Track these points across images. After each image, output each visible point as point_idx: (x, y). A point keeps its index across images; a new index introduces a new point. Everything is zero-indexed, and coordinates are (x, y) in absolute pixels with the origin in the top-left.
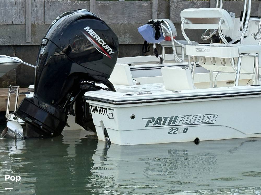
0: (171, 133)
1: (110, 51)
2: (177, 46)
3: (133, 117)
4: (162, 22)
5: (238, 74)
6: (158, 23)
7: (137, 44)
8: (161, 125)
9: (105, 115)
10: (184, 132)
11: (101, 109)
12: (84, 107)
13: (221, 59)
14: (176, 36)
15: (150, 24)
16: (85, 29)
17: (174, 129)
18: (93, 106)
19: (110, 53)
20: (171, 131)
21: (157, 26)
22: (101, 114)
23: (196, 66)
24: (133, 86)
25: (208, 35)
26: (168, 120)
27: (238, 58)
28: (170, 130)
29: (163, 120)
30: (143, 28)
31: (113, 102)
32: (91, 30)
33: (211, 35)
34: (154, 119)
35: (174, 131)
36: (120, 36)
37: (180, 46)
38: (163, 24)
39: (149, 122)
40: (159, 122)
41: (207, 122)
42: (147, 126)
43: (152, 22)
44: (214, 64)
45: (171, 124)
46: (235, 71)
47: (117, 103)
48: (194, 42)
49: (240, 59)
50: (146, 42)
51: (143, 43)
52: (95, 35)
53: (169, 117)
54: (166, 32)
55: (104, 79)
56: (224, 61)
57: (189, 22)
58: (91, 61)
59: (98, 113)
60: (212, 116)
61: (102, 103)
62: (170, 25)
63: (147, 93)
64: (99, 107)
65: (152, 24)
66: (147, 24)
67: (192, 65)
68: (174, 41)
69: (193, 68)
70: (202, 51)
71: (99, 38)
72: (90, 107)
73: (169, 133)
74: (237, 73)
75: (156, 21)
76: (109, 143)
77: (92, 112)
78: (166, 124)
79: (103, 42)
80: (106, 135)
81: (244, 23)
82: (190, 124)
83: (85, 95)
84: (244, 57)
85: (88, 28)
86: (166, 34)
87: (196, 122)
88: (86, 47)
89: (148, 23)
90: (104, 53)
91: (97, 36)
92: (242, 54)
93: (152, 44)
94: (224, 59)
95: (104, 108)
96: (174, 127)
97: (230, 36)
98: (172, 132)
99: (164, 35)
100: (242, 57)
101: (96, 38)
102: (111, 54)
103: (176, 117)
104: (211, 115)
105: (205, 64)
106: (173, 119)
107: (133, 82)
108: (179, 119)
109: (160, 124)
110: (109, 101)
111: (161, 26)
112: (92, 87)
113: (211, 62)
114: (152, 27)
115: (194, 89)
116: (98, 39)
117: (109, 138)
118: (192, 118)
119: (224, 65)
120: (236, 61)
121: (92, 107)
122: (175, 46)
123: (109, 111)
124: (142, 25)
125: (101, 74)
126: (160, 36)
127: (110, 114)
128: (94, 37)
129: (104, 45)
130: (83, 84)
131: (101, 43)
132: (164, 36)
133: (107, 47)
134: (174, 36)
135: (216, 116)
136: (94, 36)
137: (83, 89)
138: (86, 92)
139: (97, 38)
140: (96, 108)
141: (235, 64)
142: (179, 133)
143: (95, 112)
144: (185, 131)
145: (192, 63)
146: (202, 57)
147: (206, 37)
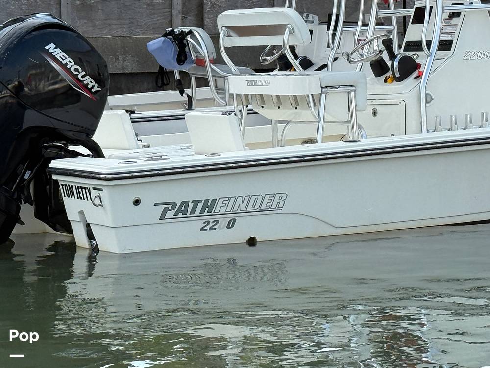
0: (206, 230)
1: (93, 87)
2: (216, 75)
3: (137, 202)
4: (190, 32)
5: (321, 123)
6: (183, 35)
7: (147, 71)
8: (188, 215)
9: (88, 200)
10: (228, 227)
11: (80, 190)
12: (50, 188)
13: (291, 98)
14: (214, 58)
15: (168, 37)
16: (47, 47)
17: (211, 221)
18: (66, 185)
19: (93, 90)
20: (205, 226)
21: (180, 40)
22: (81, 198)
23: (248, 114)
24: (137, 150)
25: (273, 56)
26: (200, 205)
27: (321, 94)
28: (204, 223)
29: (191, 205)
30: (156, 43)
31: (101, 176)
32: (58, 50)
33: (276, 56)
34: (174, 204)
35: (211, 225)
36: (115, 58)
37: (221, 77)
38: (191, 38)
39: (166, 210)
40: (183, 209)
41: (268, 207)
42: (163, 217)
43: (172, 33)
44: (279, 108)
45: (205, 214)
46: (315, 117)
47: (107, 176)
48: (246, 69)
49: (323, 96)
50: (161, 68)
51: (157, 70)
52: (66, 58)
53: (201, 201)
54: (197, 52)
55: (83, 137)
56: (296, 101)
57: (232, 34)
58: (61, 106)
59: (75, 198)
60: (277, 197)
61: (80, 178)
62: (203, 39)
63: (162, 158)
64: (76, 186)
65: (171, 37)
66: (162, 37)
67: (240, 111)
68: (211, 67)
69: (242, 116)
70: (258, 84)
71: (73, 63)
72: (61, 187)
73: (202, 229)
74: (319, 122)
75: (179, 31)
76: (95, 250)
77: (65, 196)
78: (197, 213)
79: (80, 70)
80: (90, 236)
81: (334, 35)
82: (239, 211)
83: (50, 166)
84: (331, 93)
85: (52, 46)
86: (196, 54)
87: (250, 208)
88: (49, 84)
89: (165, 35)
90: (82, 91)
91: (69, 59)
92: (326, 87)
93: (172, 73)
94: (295, 97)
95: (85, 188)
96: (212, 219)
97: (310, 58)
98: (208, 227)
99: (193, 56)
100: (327, 93)
101: (67, 64)
102: (97, 92)
103: (214, 201)
104: (275, 195)
105: (262, 107)
106: (209, 204)
107: (137, 144)
108: (220, 204)
109: (185, 213)
110: (93, 175)
111: (187, 41)
112: (63, 153)
113: (274, 103)
114: (173, 42)
115: (245, 149)
116: (72, 66)
117: (96, 242)
118: (243, 201)
119: (296, 108)
120: (316, 100)
121: (64, 187)
122: (213, 76)
123: (94, 193)
124: (154, 39)
125: (78, 129)
126: (186, 59)
127: (96, 197)
128: (64, 62)
129: (83, 77)
130: (47, 148)
131: (77, 73)
132: (193, 59)
133: (88, 80)
134: (211, 58)
135: (284, 196)
136: (63, 60)
137: (46, 156)
138: (52, 161)
139: (69, 63)
140: (71, 188)
141: (315, 105)
142: (220, 228)
143: (69, 197)
144: (231, 224)
145: (240, 108)
146: (257, 96)
147: (269, 58)
